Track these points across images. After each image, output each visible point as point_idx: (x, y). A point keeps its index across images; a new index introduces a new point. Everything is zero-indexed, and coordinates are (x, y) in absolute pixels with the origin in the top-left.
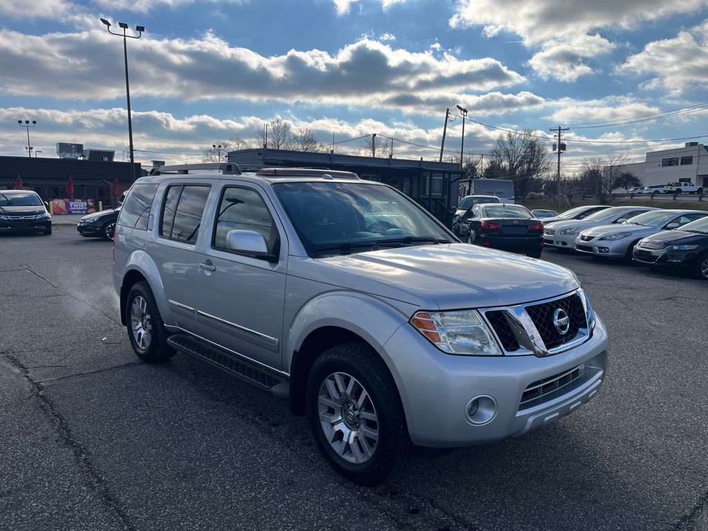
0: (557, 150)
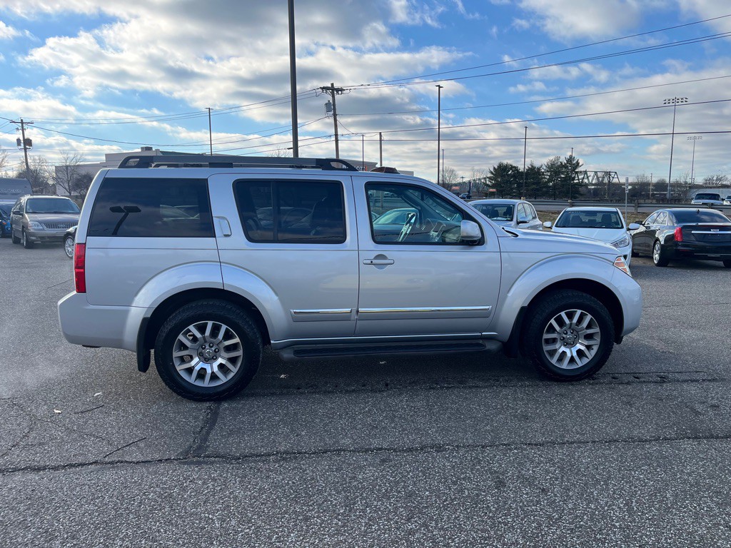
0: (22, 144)
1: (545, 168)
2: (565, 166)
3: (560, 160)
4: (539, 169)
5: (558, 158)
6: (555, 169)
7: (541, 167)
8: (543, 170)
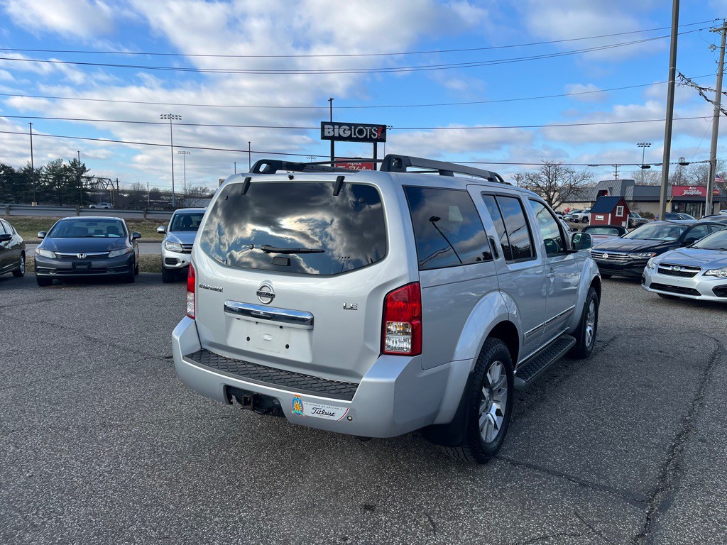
1: (45, 170)
2: (70, 170)
3: (64, 163)
4: (39, 171)
5: (60, 161)
6: (57, 172)
7: (41, 169)
8: (43, 173)
